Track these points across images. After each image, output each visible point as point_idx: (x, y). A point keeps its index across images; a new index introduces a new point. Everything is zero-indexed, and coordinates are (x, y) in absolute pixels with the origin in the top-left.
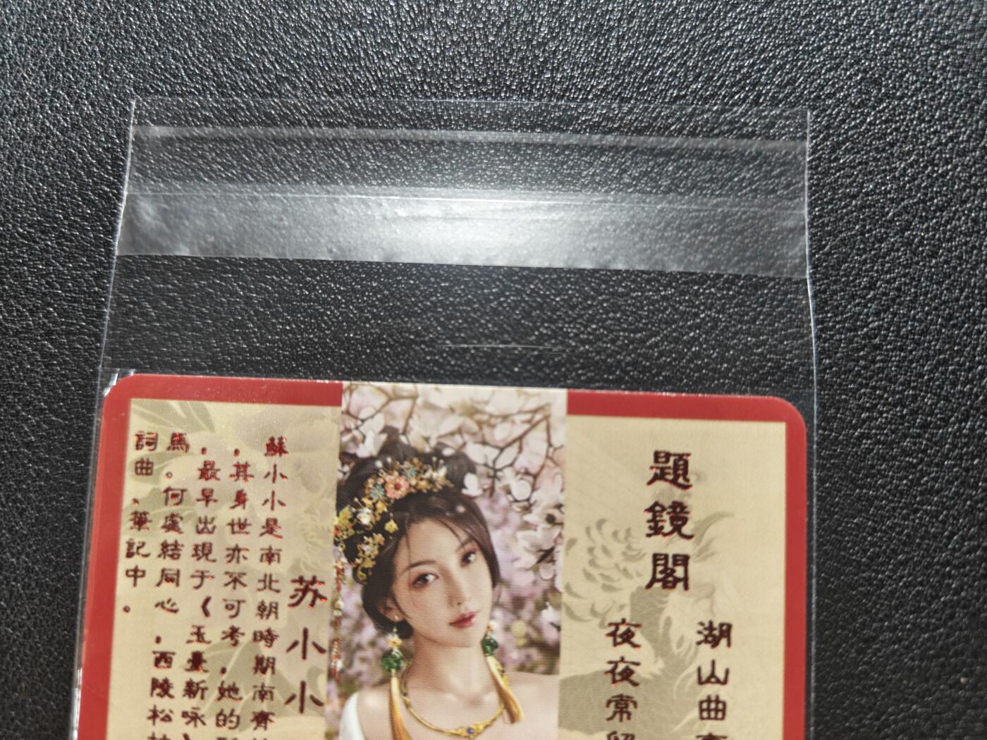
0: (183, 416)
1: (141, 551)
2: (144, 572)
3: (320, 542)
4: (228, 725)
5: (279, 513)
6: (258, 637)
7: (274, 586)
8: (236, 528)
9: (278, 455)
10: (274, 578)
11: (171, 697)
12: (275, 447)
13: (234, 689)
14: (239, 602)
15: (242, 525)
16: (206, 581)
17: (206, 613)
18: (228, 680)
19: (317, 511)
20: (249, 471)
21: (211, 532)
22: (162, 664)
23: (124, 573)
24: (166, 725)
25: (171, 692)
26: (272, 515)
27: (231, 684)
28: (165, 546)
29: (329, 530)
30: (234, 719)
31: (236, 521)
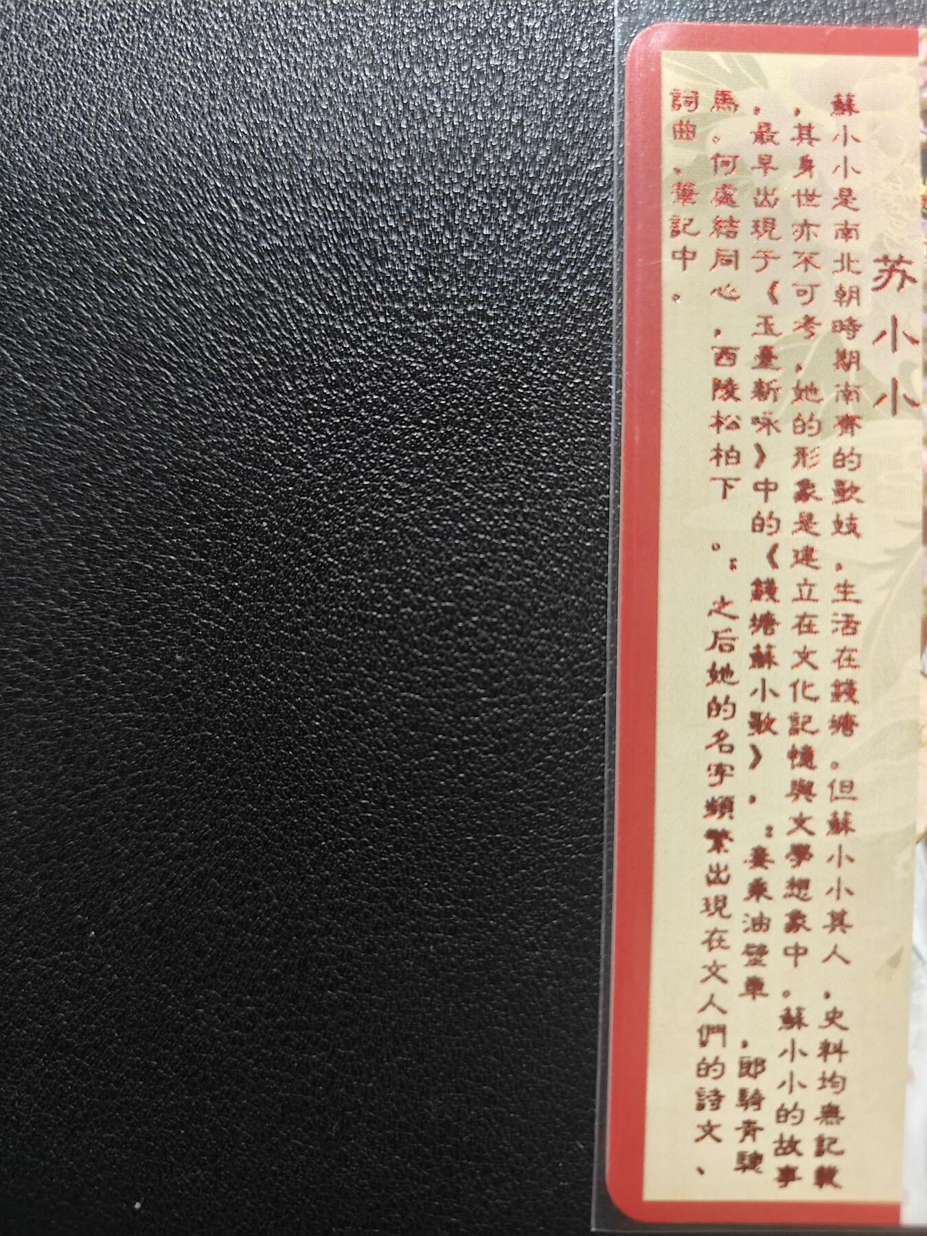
0: (728, 70)
1: (688, 229)
2: (694, 254)
3: (906, 214)
4: (808, 432)
5: (852, 182)
6: (839, 326)
7: (854, 266)
8: (803, 200)
9: (847, 113)
10: (852, 258)
11: (737, 399)
12: (843, 105)
13: (812, 389)
14: (812, 286)
15: (811, 196)
16: (771, 262)
17: (775, 301)
18: (804, 378)
19: (900, 179)
20: (814, 134)
21: (772, 206)
22: (724, 361)
23: (670, 256)
24: (734, 433)
25: (737, 394)
26: (846, 184)
27: (808, 384)
28: (718, 223)
29: (915, 200)
30: (815, 424)
31: (803, 192)
